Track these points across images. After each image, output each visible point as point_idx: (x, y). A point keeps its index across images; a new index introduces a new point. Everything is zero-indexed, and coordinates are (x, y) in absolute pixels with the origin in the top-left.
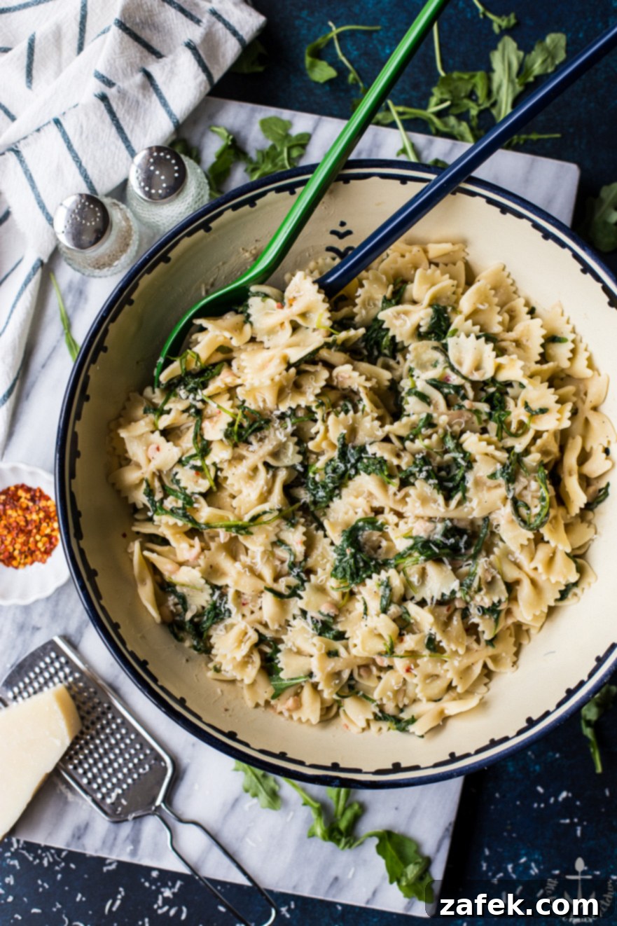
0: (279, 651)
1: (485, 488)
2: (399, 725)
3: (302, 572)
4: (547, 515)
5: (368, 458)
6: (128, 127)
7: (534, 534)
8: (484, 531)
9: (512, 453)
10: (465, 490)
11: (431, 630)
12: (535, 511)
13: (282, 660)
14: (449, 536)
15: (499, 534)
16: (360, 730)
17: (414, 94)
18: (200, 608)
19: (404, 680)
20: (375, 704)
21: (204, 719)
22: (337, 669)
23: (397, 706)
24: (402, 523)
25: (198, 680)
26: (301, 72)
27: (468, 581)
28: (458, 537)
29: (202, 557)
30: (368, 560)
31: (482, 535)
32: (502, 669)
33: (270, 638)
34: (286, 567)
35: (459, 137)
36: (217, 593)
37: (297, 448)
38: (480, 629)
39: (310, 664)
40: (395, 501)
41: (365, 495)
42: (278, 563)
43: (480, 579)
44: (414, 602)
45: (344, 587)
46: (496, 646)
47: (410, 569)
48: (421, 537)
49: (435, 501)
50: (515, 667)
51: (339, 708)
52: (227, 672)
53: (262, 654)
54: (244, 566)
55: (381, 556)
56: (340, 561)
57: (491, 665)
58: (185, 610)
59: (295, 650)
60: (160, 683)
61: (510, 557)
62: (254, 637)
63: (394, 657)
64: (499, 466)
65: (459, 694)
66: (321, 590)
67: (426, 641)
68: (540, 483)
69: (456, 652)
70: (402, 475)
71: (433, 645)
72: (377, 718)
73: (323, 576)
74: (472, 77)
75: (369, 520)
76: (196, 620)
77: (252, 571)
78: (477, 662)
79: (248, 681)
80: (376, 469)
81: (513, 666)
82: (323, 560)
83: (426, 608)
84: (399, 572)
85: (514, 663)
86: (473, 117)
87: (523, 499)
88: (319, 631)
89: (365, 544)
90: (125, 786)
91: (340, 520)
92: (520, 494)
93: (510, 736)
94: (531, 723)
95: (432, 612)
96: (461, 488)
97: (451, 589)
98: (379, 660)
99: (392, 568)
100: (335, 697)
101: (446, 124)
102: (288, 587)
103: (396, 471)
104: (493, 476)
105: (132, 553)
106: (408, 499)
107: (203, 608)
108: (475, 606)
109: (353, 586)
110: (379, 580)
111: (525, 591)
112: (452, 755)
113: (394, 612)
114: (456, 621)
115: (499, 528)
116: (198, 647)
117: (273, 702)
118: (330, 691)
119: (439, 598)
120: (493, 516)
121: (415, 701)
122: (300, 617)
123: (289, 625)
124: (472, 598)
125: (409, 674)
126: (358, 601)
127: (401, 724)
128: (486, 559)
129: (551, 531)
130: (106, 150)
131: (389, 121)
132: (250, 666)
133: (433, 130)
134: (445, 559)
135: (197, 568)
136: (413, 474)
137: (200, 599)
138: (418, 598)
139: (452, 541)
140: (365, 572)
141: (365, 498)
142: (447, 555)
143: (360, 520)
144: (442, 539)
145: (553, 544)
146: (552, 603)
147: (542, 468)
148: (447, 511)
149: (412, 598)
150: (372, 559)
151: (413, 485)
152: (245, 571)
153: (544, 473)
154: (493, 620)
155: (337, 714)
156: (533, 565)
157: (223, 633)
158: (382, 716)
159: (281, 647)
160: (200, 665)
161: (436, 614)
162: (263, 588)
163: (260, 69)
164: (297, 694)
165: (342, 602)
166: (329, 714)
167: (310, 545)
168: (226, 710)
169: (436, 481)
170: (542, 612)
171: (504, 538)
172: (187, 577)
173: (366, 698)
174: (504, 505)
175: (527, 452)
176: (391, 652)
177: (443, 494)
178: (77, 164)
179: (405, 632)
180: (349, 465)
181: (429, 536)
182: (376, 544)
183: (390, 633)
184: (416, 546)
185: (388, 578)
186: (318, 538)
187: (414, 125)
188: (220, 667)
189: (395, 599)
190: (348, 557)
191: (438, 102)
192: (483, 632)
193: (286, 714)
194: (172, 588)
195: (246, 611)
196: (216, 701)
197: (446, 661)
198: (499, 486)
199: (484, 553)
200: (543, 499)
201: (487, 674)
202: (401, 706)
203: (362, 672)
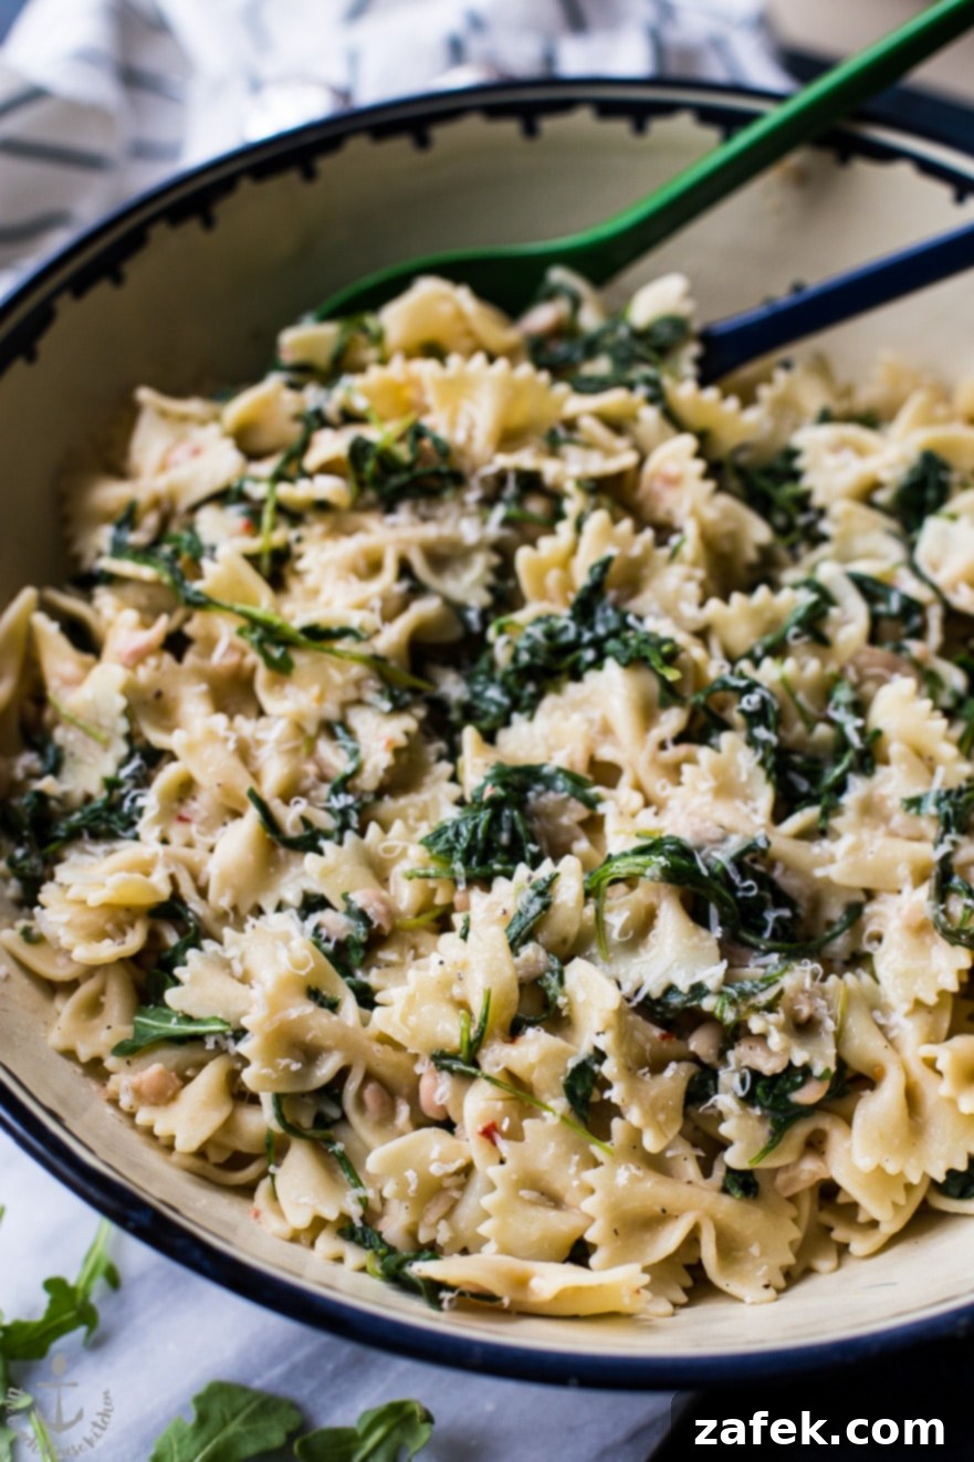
0: (198, 949)
1: (884, 827)
3: (357, 810)
10: (831, 810)
13: (195, 966)
15: (871, 958)
16: (287, 1234)
19: (470, 1162)
20: (360, 1192)
22: (314, 1039)
23: (412, 1233)
27: (747, 986)
28: (768, 898)
29: (153, 661)
33: (196, 915)
34: (324, 783)
36: (136, 763)
37: (490, 579)
38: (726, 1132)
40: (654, 761)
43: (781, 992)
46: (749, 1203)
48: (678, 840)
49: (750, 799)
53: (154, 937)
54: (233, 735)
56: (458, 823)
57: (710, 1256)
59: (238, 968)
61: (877, 1015)
62: (160, 893)
63: (471, 1077)
71: (584, 1087)
72: (345, 1228)
73: (400, 839)
75: (574, 778)
76: (52, 806)
77: (244, 753)
78: (677, 1217)
89: (537, 815)
92: (965, 864)
96: (825, 801)
97: (697, 979)
100: (272, 1120)
102: (306, 822)
104: (913, 805)
108: (740, 1061)
109: (459, 887)
110: (529, 879)
113: (531, 961)
114: (675, 1075)
115: (876, 943)
117: (111, 1064)
119: (656, 993)
120: (875, 906)
121: (466, 1249)
122: (296, 911)
123: (257, 917)
125: (487, 1147)
134: (714, 911)
137: (92, 774)
139: (751, 891)
140: (503, 860)
141: (588, 733)
143: (550, 766)
144: (732, 870)
146: (938, 1173)
148: (768, 835)
151: (713, 745)
154: (768, 1127)
155: (252, 1187)
161: (630, 1024)
162: (245, 792)
164: (182, 1071)
165: (411, 920)
169: (770, 762)
171: (879, 968)
173: (341, 1165)
174: (916, 886)
176: (469, 1059)
177: (776, 791)
179: (532, 1022)
180: (587, 636)
182: (564, 834)
185: (553, 876)
186: (433, 775)
192: (731, 1144)
193: (126, 1103)
195: (177, 833)
197: (598, 1163)
199: (815, 965)
202: (423, 1237)
203: (370, 1093)
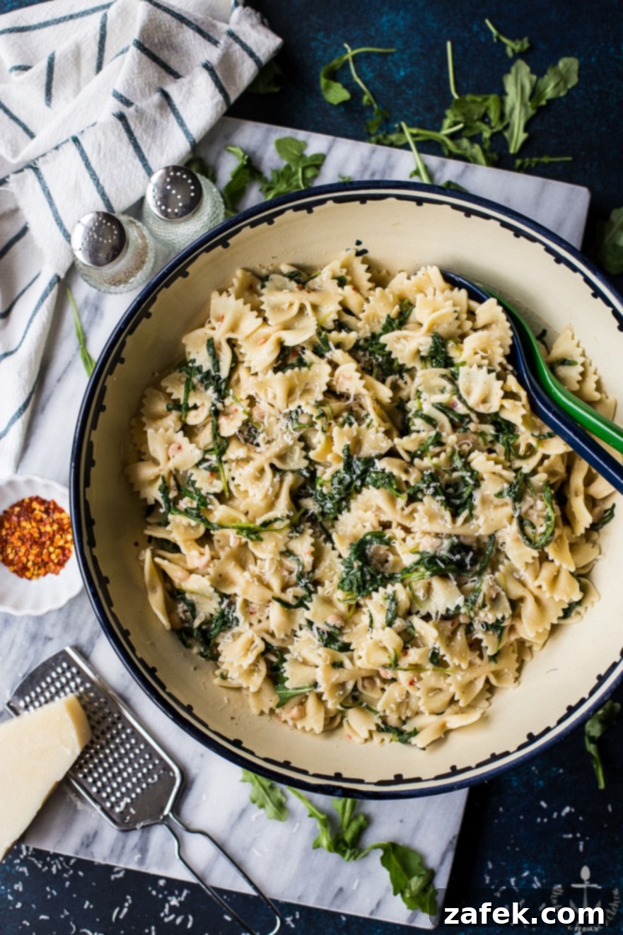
0: (284, 660)
1: (492, 506)
2: (401, 737)
3: (309, 583)
4: (552, 534)
5: (376, 473)
6: (145, 146)
7: (539, 552)
8: (490, 548)
9: (519, 473)
10: (472, 508)
11: (434, 644)
12: (541, 530)
13: (288, 669)
14: (455, 552)
15: (504, 552)
16: (363, 741)
17: (428, 116)
18: (208, 615)
19: (408, 693)
20: (378, 715)
21: (210, 727)
22: (342, 680)
23: (400, 718)
24: (409, 538)
25: (205, 688)
26: (317, 94)
27: (473, 598)
28: (463, 553)
29: (211, 565)
30: (375, 573)
31: (487, 553)
32: (504, 685)
33: (277, 647)
34: (294, 577)
35: (471, 160)
36: (226, 602)
37: (303, 454)
38: (484, 644)
39: (315, 674)
40: (403, 516)
41: (374, 509)
42: (286, 573)
43: (485, 595)
44: (419, 616)
45: (350, 599)
46: (499, 662)
47: (416, 584)
48: (427, 553)
49: (442, 517)
50: (517, 683)
51: (342, 718)
52: (233, 679)
53: (268, 662)
54: (253, 576)
55: (388, 569)
56: (348, 573)
57: (493, 681)
58: (194, 617)
59: (301, 660)
60: (168, 690)
61: (515, 574)
62: (261, 646)
63: (398, 669)
64: (506, 486)
65: (460, 708)
66: (328, 601)
67: (430, 655)
68: (546, 502)
69: (459, 667)
70: (411, 491)
71: (436, 659)
72: (379, 729)
73: (330, 588)
74: (485, 100)
75: (377, 534)
76: (204, 627)
77: (260, 580)
78: (479, 677)
79: (253, 689)
80: (385, 483)
81: (515, 682)
82: (330, 572)
83: (431, 623)
84: (405, 586)
85: (517, 679)
86: (486, 139)
87: (529, 518)
88: (325, 642)
89: (372, 557)
90: (134, 796)
91: (348, 534)
92: (526, 513)
93: (511, 751)
94: (532, 738)
95: (437, 627)
96: (468, 505)
97: (456, 604)
98: (382, 672)
99: (398, 582)
100: (339, 707)
101: (459, 146)
102: (296, 597)
103: (404, 487)
104: (500, 495)
105: (143, 561)
106: (415, 515)
107: (212, 615)
108: (479, 621)
109: (359, 598)
110: (386, 593)
111: (529, 608)
112: (453, 768)
113: (399, 626)
114: (460, 636)
115: (504, 546)
116: (205, 654)
117: (278, 711)
118: (334, 701)
119: (444, 613)
120: (499, 534)
121: (417, 713)
122: (307, 628)
123: (296, 636)
124: (476, 614)
125: (412, 687)
126: (364, 614)
127: (403, 736)
128: (491, 576)
129: (556, 550)
130: (123, 168)
131: (402, 142)
132: (256, 674)
133: (446, 152)
134: (451, 575)
135: (207, 577)
136: (421, 490)
137: (209, 607)
138: (423, 612)
139: (458, 557)
140: (371, 585)
141: (374, 512)
142: (453, 572)
143: (367, 534)
144: (448, 555)
145: (557, 563)
146: (555, 621)
147: (548, 489)
148: (453, 528)
149: (418, 613)
150: (378, 573)
151: (421, 500)
152: (254, 581)
153: (551, 493)
154: (496, 636)
155: (341, 725)
156: (537, 583)
157: (230, 641)
158: (384, 727)
159: (287, 656)
160: (208, 673)
161: (441, 629)
162: (270, 598)
163: (276, 90)
164: (302, 704)
165: (348, 614)
166: (333, 724)
167: (318, 556)
168: (233, 718)
169: (443, 498)
170: (545, 629)
171: (509, 556)
172: (196, 585)
173: (369, 709)
174: (510, 524)
175: (534, 472)
176: (395, 665)
177: (450, 510)
178: (94, 182)
179: (409, 646)
180: (355, 477)
181: (436, 552)
182: (383, 558)
183: (395, 646)
184: (422, 562)
185: (395, 592)
186: (326, 550)
187: (427, 147)
188: (227, 674)
189: (401, 613)
190: (355, 570)
191: (452, 124)
192: (487, 648)
193: (291, 723)
194: (182, 596)
195: (254, 620)
196: (222, 709)
197: (449, 676)
198: (506, 504)
199: (489, 570)
200: (549, 518)
201: (490, 689)
202: (403, 718)
203: (366, 683)
